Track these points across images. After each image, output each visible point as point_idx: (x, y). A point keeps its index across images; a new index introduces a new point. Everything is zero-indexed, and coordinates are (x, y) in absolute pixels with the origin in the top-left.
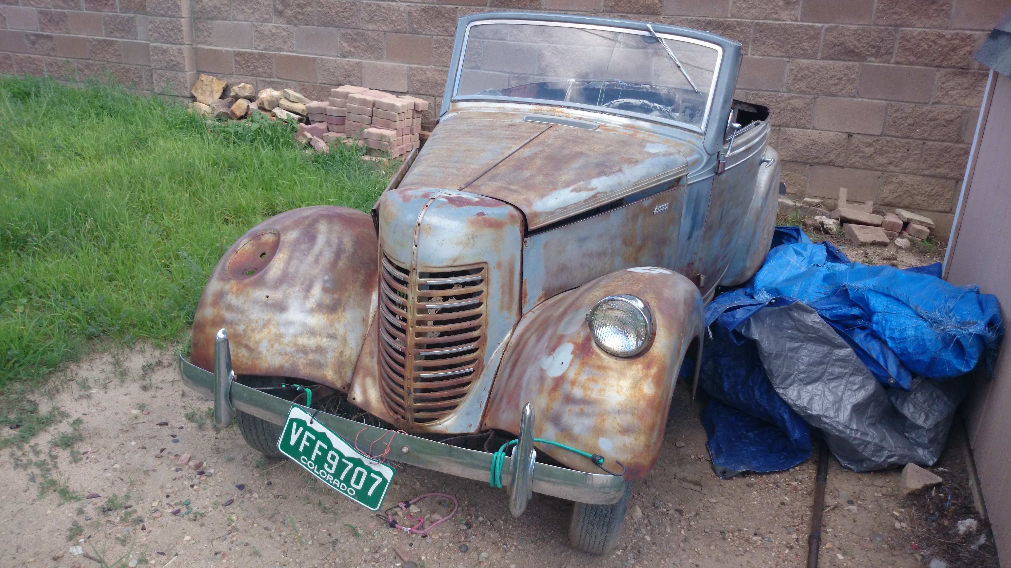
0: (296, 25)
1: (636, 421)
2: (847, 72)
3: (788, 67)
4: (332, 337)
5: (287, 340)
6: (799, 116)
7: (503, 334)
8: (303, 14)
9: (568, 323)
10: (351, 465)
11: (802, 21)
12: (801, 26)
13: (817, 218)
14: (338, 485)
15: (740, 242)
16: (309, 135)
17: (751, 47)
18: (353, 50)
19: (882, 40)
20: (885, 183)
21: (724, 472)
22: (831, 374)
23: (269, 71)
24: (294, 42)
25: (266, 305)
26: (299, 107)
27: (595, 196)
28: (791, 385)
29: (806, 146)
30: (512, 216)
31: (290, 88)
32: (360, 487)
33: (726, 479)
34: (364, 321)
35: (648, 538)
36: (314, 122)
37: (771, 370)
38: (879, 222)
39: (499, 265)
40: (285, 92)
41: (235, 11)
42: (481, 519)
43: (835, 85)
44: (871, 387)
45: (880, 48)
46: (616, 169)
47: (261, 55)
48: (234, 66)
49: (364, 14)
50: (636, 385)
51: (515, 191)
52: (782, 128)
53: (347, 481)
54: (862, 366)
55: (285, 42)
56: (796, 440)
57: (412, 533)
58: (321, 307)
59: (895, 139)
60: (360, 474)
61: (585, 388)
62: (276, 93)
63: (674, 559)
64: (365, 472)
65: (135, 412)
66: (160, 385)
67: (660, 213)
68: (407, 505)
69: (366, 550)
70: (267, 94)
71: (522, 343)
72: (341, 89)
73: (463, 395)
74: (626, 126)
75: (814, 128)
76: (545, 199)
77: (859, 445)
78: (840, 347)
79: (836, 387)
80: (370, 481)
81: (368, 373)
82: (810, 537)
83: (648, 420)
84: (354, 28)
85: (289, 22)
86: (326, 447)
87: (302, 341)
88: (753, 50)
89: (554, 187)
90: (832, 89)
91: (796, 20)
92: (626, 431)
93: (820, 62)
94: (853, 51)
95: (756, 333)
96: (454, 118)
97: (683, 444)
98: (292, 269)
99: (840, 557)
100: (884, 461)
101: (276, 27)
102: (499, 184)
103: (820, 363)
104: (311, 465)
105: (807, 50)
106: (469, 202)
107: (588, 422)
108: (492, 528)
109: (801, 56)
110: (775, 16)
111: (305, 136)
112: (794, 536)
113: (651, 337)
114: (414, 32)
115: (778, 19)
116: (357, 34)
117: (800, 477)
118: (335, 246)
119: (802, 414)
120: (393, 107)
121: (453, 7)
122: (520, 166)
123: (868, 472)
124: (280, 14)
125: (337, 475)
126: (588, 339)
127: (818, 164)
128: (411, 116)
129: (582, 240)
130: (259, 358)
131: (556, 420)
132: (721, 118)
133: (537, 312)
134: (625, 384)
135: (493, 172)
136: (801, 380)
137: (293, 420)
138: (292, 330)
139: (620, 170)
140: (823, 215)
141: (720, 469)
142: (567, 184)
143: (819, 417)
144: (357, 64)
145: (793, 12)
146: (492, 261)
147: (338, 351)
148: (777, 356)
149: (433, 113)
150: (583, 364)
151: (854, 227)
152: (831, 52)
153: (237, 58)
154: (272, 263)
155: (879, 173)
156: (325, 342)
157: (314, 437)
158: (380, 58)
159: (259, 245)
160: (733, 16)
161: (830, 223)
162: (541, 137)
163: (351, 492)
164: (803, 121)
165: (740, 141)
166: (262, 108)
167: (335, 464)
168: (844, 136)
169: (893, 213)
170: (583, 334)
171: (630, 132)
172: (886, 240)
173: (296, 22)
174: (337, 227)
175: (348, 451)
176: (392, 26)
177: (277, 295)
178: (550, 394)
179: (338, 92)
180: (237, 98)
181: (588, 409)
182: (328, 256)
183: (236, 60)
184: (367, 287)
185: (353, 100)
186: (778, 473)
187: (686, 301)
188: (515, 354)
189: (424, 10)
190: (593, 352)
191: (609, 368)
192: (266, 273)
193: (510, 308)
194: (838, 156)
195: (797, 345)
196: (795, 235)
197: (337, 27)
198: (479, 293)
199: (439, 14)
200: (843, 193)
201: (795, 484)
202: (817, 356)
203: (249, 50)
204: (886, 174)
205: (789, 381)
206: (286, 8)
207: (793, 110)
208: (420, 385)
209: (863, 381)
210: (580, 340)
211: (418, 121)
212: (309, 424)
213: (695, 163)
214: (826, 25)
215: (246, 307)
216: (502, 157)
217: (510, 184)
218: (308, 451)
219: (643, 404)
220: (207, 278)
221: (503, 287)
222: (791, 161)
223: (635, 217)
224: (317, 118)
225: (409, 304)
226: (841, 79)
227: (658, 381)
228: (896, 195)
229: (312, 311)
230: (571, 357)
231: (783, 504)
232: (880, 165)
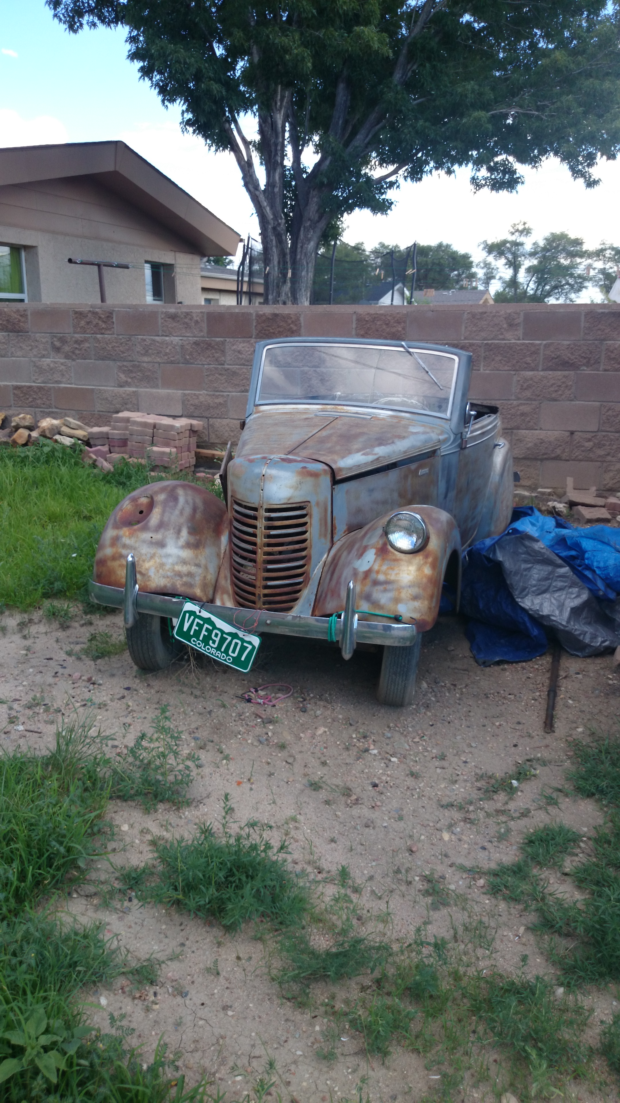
0: (73, 360)
1: (421, 592)
2: (564, 380)
3: (515, 378)
4: (198, 565)
5: (168, 567)
6: (528, 419)
7: (322, 556)
8: (80, 350)
9: (370, 538)
10: (229, 638)
11: (523, 339)
12: (523, 344)
13: (550, 504)
14: (219, 656)
15: (484, 510)
16: (94, 457)
17: (482, 364)
18: (129, 380)
19: (591, 353)
20: (605, 472)
21: (484, 663)
22: (555, 587)
23: (48, 402)
24: (72, 375)
25: (151, 543)
26: (80, 433)
27: (378, 459)
28: (526, 595)
29: (535, 444)
30: (325, 470)
31: (68, 416)
32: (235, 655)
33: (486, 667)
34: (218, 555)
35: (433, 699)
36: (96, 446)
37: (511, 584)
38: (603, 504)
39: (318, 504)
40: (66, 420)
41: (13, 349)
42: (312, 695)
43: (556, 391)
44: (585, 596)
45: (589, 359)
46: (391, 441)
47: (40, 388)
48: (12, 398)
49: (139, 348)
50: (419, 569)
51: (324, 455)
52: (515, 431)
53: (226, 652)
54: (578, 580)
55: (63, 375)
56: (535, 636)
57: (264, 703)
58: (188, 545)
59: (609, 434)
60: (236, 644)
61: (386, 574)
62: (56, 422)
63: (453, 709)
64: (240, 642)
65: (24, 652)
66: (36, 636)
67: (423, 475)
68: (256, 691)
69: (234, 715)
70: (46, 423)
71: (337, 558)
72: (121, 415)
73: (296, 599)
74: (392, 417)
75: (541, 429)
76: (345, 459)
77: (580, 635)
78: (560, 566)
79: (559, 596)
80: (243, 649)
81: (225, 591)
82: (549, 692)
83: (429, 591)
84: (131, 361)
85: (67, 357)
86: (211, 628)
87: (178, 568)
88: (484, 366)
89: (350, 452)
90: (553, 395)
91: (519, 339)
92: (415, 598)
93: (542, 373)
94: (568, 363)
95: (500, 557)
96: (259, 417)
97: (453, 648)
98: (166, 519)
99: (570, 702)
100: (600, 645)
101: (55, 362)
102: (311, 451)
103: (546, 579)
104: (199, 644)
105: (529, 364)
106: (295, 461)
107: (390, 595)
108: (321, 699)
109: (525, 369)
110: (501, 337)
111: (91, 458)
112: (538, 694)
113: (426, 540)
114: (187, 362)
115: (503, 339)
116: (134, 366)
117: (540, 663)
118: (191, 504)
119: (536, 616)
120: (172, 427)
121: (222, 339)
122: (322, 441)
123: (590, 656)
124: (57, 350)
125: (218, 648)
126: (385, 545)
127: (546, 459)
128: (188, 435)
129: (371, 491)
130: (149, 580)
131: (368, 598)
132: (461, 407)
133: (344, 541)
134: (412, 568)
135: (304, 445)
136: (533, 592)
137: (186, 612)
138: (170, 560)
139: (393, 442)
140: (555, 501)
141: (481, 661)
142: (358, 451)
143: (548, 616)
144: (134, 392)
145: (516, 333)
146: (313, 500)
147: (203, 575)
148: (516, 573)
149: (207, 433)
150: (383, 559)
151: (580, 507)
152: (550, 364)
153: (16, 392)
154: (151, 515)
155: (599, 463)
156: (193, 569)
157: (202, 622)
158: (156, 386)
159: (137, 505)
160: (465, 339)
161: (561, 506)
162: (331, 425)
163: (229, 659)
164: (531, 424)
165: (477, 426)
166: (43, 435)
167: (217, 640)
168: (568, 434)
169: (615, 496)
170: (381, 542)
171: (395, 421)
172: (609, 517)
173: (74, 357)
174: (190, 492)
175: (227, 628)
176: (166, 358)
177: (158, 536)
178: (362, 582)
179: (119, 418)
180: (17, 428)
181: (389, 587)
182: (188, 511)
183: (14, 394)
184: (217, 533)
185: (135, 423)
186: (523, 662)
187: (447, 522)
188: (333, 566)
189: (196, 343)
190: (390, 552)
191: (401, 560)
192: (148, 522)
193: (325, 536)
194: (564, 451)
195: (529, 566)
196: (530, 512)
197: (114, 360)
198: (305, 524)
199: (209, 346)
200: (570, 481)
201: (536, 666)
202: (544, 574)
203: (27, 384)
204: (605, 464)
205: (524, 593)
206: (64, 344)
207: (522, 414)
208: (266, 591)
209: (579, 591)
210: (380, 545)
211: (194, 440)
212: (198, 613)
213: (445, 441)
214: (545, 342)
215: (137, 545)
216: (307, 437)
217: (319, 451)
218: (197, 633)
219: (425, 580)
220: (105, 527)
221: (321, 520)
222: (525, 458)
223: (406, 477)
224: (98, 442)
225: (258, 532)
226: (560, 386)
227: (434, 566)
228: (615, 481)
229: (183, 547)
230: (375, 557)
231: (529, 678)
232: (599, 456)
